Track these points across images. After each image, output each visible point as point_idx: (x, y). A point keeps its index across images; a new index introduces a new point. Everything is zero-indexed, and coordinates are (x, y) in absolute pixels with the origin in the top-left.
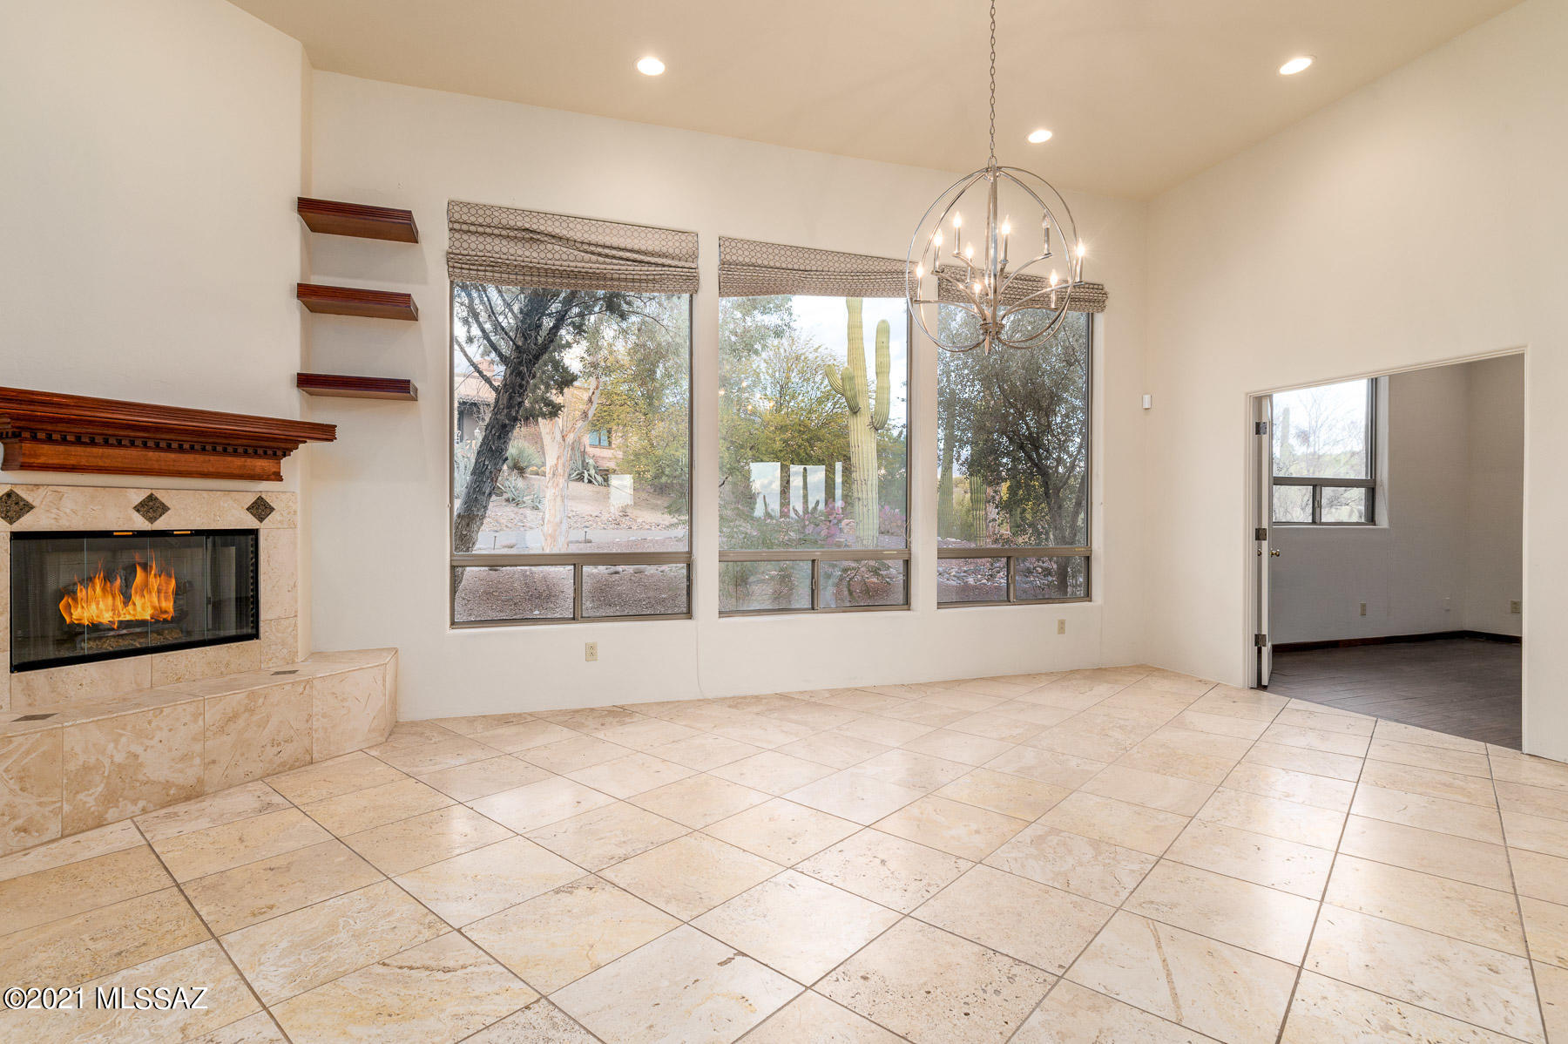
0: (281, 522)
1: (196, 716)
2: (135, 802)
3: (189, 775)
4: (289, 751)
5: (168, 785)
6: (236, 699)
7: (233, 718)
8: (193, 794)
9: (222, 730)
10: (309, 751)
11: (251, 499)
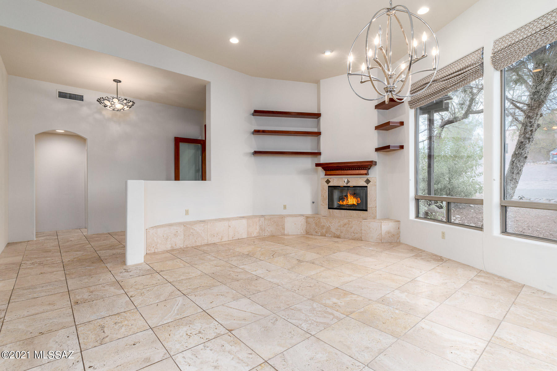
0: (372, 184)
1: (339, 222)
2: (330, 234)
3: (338, 233)
4: (356, 236)
5: (335, 234)
6: (346, 221)
7: (345, 224)
8: (338, 237)
9: (343, 226)
10: (361, 237)
11: (365, 179)
